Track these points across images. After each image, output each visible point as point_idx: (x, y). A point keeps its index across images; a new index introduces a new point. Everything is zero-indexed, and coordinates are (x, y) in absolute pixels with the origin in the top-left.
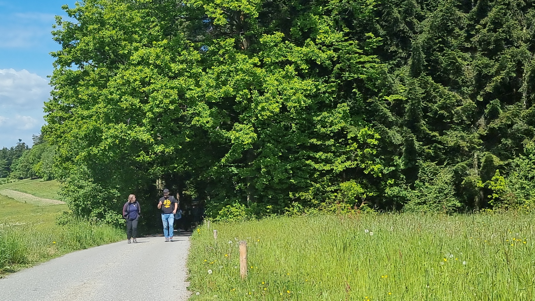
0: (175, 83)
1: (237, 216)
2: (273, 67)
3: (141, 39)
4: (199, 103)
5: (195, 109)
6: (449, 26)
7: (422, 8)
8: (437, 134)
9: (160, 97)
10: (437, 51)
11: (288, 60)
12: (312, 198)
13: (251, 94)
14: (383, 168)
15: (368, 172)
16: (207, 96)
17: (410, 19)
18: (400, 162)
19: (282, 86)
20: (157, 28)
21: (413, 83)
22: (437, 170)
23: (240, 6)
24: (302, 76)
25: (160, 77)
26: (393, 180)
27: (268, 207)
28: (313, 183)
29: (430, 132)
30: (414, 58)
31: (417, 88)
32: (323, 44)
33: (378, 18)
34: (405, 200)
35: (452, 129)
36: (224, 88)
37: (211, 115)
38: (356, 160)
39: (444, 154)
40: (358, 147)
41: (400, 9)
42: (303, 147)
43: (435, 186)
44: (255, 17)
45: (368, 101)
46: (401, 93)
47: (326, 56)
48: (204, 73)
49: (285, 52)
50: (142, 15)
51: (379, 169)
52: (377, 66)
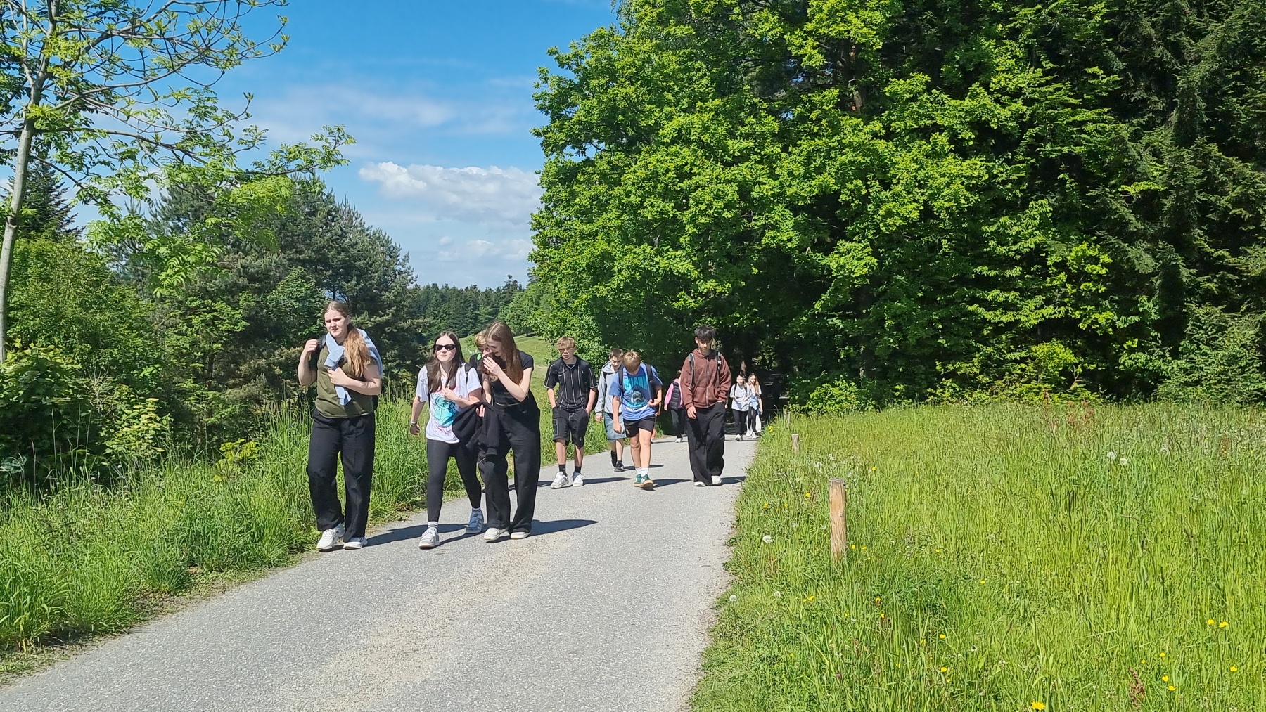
0: (735, 172)
1: (842, 402)
2: (908, 137)
3: (678, 101)
4: (776, 208)
5: (767, 218)
6: (1257, 45)
7: (1200, 15)
8: (1227, 254)
9: (708, 198)
10: (1230, 95)
11: (935, 124)
12: (978, 372)
13: (868, 187)
14: (1116, 318)
15: (1086, 326)
16: (788, 193)
17: (1175, 38)
18: (1149, 305)
19: (924, 172)
20: (705, 81)
21: (1179, 159)
22: (1226, 322)
23: (848, 31)
24: (963, 152)
25: (708, 163)
26: (1136, 340)
27: (897, 387)
28: (980, 346)
29: (1213, 250)
30: (1181, 111)
31: (1188, 166)
32: (1003, 91)
33: (1111, 40)
34: (1158, 376)
35: (1258, 242)
36: (819, 179)
37: (796, 227)
38: (1064, 304)
39: (1239, 291)
40: (1068, 281)
41: (1155, 19)
42: (963, 280)
43: (1222, 353)
44: (875, 49)
45: (1089, 194)
46: (1155, 177)
47: (1010, 113)
48: (783, 155)
49: (930, 110)
50: (680, 59)
51: (1109, 319)
52: (1108, 127)
